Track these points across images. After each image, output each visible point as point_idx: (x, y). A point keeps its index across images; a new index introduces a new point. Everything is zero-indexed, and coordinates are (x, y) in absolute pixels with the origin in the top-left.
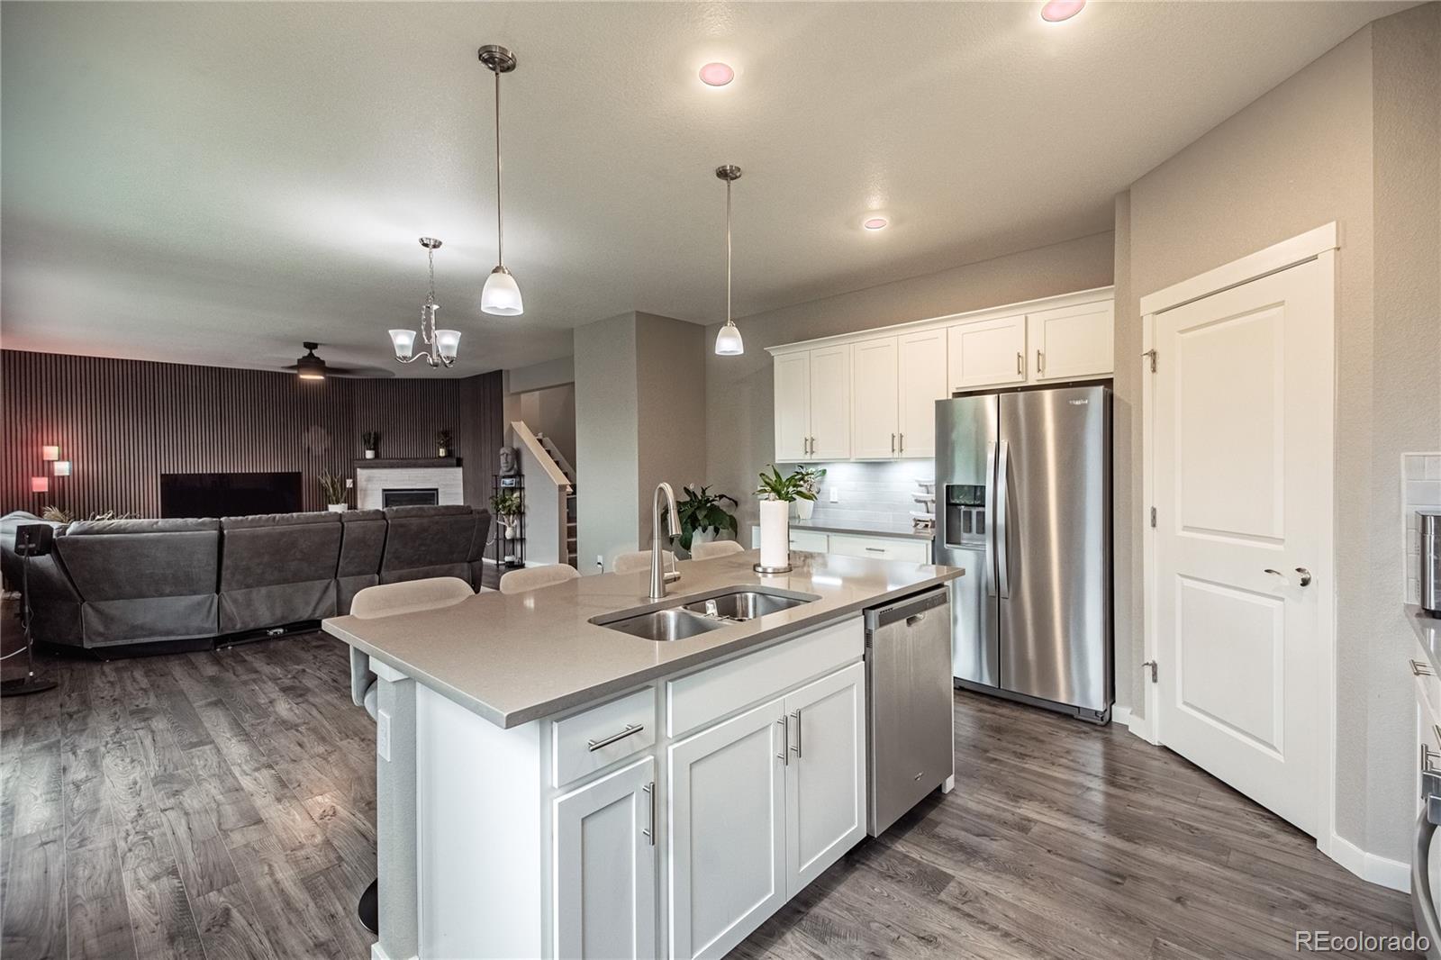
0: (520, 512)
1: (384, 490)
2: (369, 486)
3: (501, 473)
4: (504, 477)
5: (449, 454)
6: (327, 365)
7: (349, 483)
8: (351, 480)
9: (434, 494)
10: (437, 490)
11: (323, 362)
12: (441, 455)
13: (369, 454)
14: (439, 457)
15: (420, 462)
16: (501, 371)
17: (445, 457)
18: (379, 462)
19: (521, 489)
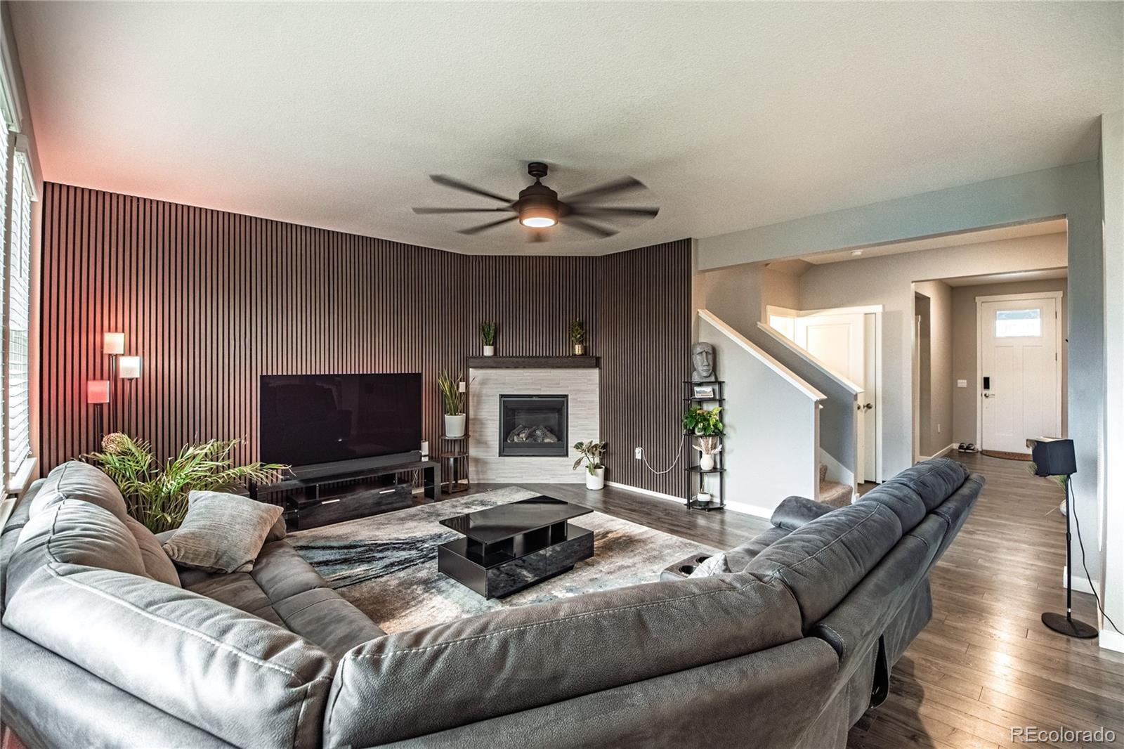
0: (719, 434)
1: (502, 396)
2: (484, 391)
3: (696, 378)
4: (700, 384)
5: (585, 352)
6: (559, 197)
7: (462, 388)
8: (464, 383)
9: (563, 401)
10: (566, 396)
11: (554, 194)
12: (577, 353)
13: (488, 351)
14: (575, 355)
15: (550, 361)
16: (691, 239)
17: (582, 355)
18: (497, 362)
19: (721, 401)
